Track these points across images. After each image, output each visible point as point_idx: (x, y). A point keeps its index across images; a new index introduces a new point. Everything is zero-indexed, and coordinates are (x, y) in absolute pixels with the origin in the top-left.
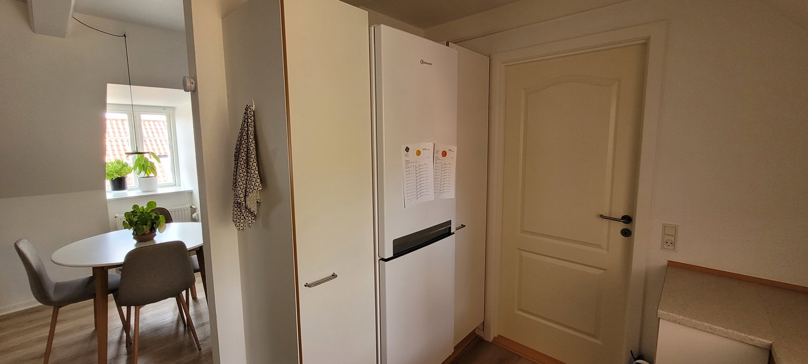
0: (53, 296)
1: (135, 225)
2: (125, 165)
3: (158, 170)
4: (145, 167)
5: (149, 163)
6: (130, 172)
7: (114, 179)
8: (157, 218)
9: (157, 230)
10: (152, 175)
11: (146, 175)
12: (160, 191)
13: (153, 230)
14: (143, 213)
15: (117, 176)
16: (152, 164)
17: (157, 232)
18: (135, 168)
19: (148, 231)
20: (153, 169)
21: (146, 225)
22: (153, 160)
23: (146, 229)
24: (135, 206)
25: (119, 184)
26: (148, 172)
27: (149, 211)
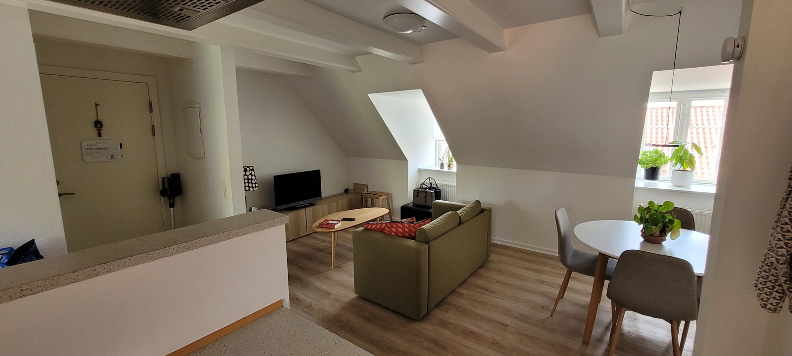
0: (569, 259)
1: (645, 222)
2: (662, 155)
3: (697, 165)
4: (684, 159)
5: (688, 156)
6: (666, 163)
7: (648, 168)
8: (671, 222)
9: (669, 235)
10: (689, 169)
11: (682, 168)
12: (694, 188)
13: (663, 232)
14: (656, 211)
15: (651, 165)
16: (692, 156)
17: (668, 237)
18: (671, 159)
19: (658, 233)
20: (691, 162)
21: (656, 226)
22: (694, 152)
23: (656, 230)
24: (651, 203)
25: (652, 173)
26: (685, 165)
27: (664, 211)
